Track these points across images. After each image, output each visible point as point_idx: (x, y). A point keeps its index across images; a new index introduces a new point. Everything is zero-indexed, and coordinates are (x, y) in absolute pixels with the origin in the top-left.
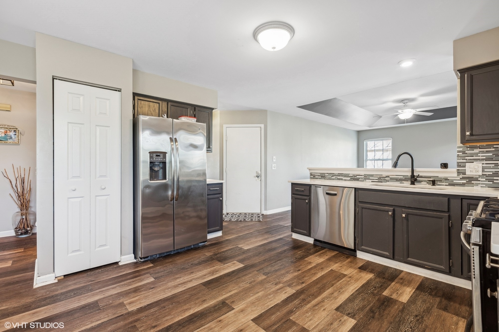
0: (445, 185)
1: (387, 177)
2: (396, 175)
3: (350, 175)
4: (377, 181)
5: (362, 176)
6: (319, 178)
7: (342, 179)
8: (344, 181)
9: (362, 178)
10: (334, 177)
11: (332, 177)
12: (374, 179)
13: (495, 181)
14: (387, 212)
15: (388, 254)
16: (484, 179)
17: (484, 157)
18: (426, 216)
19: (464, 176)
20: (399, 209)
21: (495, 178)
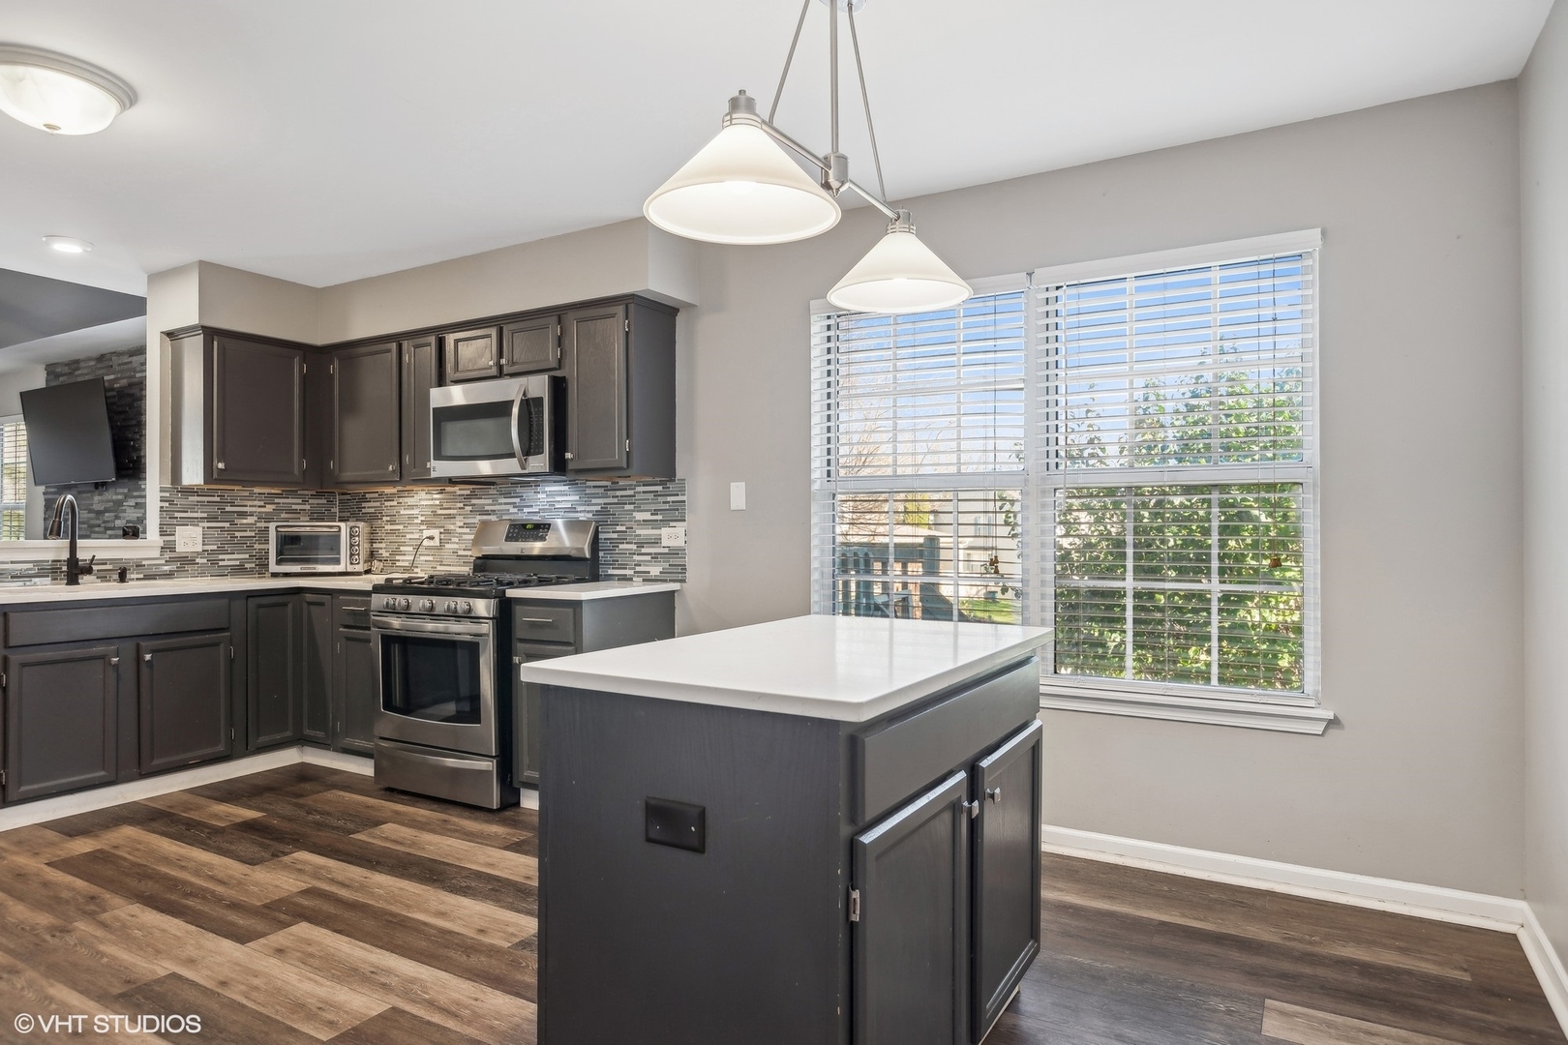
0: (137, 579)
13: (221, 563)
14: (103, 657)
15: (102, 773)
16: (205, 561)
17: (205, 515)
18: (191, 647)
19: (173, 555)
20: (130, 645)
21: (221, 557)
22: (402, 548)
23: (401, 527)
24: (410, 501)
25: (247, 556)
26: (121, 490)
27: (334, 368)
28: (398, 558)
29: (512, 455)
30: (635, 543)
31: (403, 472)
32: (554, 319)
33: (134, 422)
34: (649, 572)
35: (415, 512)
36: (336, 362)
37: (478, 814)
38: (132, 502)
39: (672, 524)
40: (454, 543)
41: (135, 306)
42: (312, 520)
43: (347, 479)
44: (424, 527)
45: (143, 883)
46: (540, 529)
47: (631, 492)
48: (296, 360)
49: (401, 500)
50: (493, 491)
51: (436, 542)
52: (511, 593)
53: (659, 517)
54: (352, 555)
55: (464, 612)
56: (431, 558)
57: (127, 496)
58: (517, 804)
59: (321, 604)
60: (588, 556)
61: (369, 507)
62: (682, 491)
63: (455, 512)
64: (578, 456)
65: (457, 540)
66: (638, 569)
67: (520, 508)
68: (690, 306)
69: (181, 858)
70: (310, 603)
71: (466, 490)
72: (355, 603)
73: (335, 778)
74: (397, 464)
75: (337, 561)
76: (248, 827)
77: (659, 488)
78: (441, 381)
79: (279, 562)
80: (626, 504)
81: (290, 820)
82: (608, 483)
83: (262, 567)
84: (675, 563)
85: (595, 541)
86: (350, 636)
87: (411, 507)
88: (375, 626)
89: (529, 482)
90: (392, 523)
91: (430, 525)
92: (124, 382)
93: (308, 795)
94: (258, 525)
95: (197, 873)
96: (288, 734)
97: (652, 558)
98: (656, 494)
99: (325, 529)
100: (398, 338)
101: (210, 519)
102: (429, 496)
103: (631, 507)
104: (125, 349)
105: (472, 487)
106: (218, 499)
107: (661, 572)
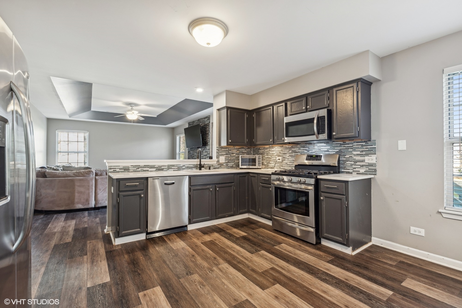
0: (212, 169)
1: (183, 166)
2: (189, 165)
3: (155, 166)
4: (177, 169)
5: (166, 166)
6: (121, 172)
7: (148, 170)
8: (150, 172)
9: (166, 168)
10: (140, 169)
11: (138, 170)
12: (175, 168)
13: (228, 165)
14: (208, 189)
15: (209, 217)
16: (225, 165)
17: (225, 153)
18: (226, 187)
19: (219, 163)
20: (214, 186)
21: (228, 164)
22: (270, 162)
23: (270, 156)
24: (273, 149)
25: (234, 164)
26: (202, 148)
27: (254, 115)
28: (269, 164)
29: (314, 134)
30: (353, 162)
31: (274, 141)
32: (327, 92)
33: (205, 133)
34: (359, 171)
35: (274, 152)
36: (255, 113)
37: (308, 244)
38: (205, 151)
39: (369, 155)
40: (286, 161)
41: (211, 105)
42: (247, 155)
43: (258, 144)
44: (277, 156)
45: (225, 255)
46: (318, 157)
47: (352, 145)
48: (245, 114)
49: (270, 149)
50: (299, 146)
51: (281, 160)
52: (319, 177)
53: (364, 153)
54: (259, 164)
55: (304, 182)
56: (279, 165)
57: (204, 150)
58: (320, 243)
59: (255, 177)
60: (337, 166)
61: (261, 151)
62: (375, 144)
63: (286, 152)
64: (337, 134)
65: (287, 160)
66: (354, 170)
67: (308, 151)
68: (378, 81)
69: (232, 247)
70: (251, 176)
71: (290, 146)
72: (265, 177)
73: (259, 224)
74: (272, 139)
75: (255, 165)
76: (244, 238)
77: (364, 144)
78: (286, 115)
79: (242, 165)
80: (349, 149)
81: (255, 238)
82: (342, 143)
83: (237, 166)
84: (372, 169)
85: (339, 161)
86: (263, 186)
87: (273, 151)
88: (272, 184)
89: (311, 143)
90: (267, 155)
91: (279, 156)
92: (203, 125)
93: (255, 229)
94: (236, 156)
95: (238, 253)
96: (246, 210)
97: (360, 166)
98: (362, 145)
99: (252, 157)
100: (272, 105)
101: (227, 154)
102: (278, 148)
103: (352, 150)
104: (203, 117)
105: (292, 145)
106: (228, 150)
107: (365, 171)
